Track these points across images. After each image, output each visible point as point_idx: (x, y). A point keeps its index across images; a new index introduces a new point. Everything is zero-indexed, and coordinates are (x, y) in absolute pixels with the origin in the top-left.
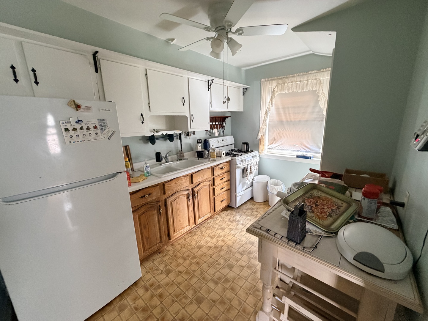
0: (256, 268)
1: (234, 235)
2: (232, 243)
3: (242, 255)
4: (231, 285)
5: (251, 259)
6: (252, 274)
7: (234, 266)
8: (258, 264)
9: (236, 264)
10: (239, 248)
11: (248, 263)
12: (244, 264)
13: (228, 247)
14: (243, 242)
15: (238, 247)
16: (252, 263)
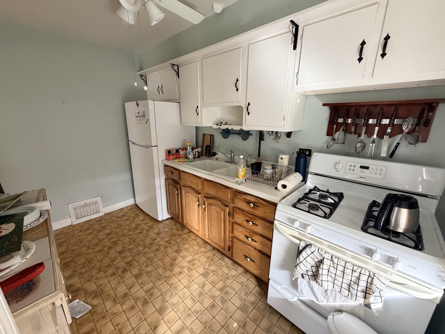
0: (119, 303)
1: (188, 287)
2: (172, 283)
3: (147, 292)
4: (117, 274)
5: (135, 301)
6: (115, 297)
7: (136, 280)
8: (122, 308)
9: (137, 282)
10: (160, 290)
11: (131, 295)
12: (133, 291)
13: (169, 277)
14: (170, 297)
15: (162, 289)
16: (128, 300)
